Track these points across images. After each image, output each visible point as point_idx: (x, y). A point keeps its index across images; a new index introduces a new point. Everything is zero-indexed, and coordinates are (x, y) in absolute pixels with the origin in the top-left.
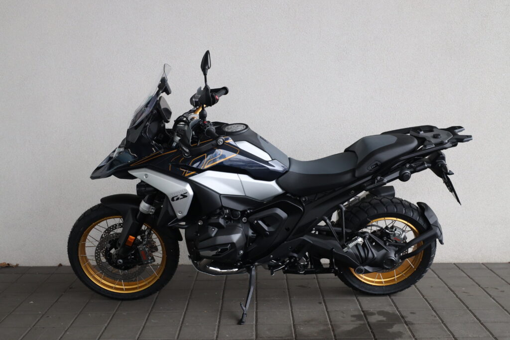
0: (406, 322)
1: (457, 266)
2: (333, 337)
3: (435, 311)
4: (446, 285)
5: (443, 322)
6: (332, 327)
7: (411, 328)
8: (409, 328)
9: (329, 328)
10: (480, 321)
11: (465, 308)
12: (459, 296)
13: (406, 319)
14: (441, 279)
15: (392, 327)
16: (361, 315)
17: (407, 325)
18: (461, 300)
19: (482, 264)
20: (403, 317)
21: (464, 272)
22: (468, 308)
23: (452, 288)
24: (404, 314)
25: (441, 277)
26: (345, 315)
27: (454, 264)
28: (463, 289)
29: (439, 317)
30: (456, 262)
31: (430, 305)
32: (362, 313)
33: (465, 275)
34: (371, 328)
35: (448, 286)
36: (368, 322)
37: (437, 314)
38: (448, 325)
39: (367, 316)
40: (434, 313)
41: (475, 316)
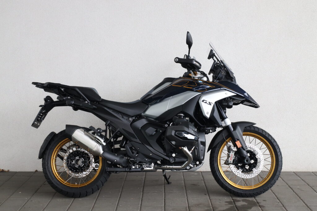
0: (260, 206)
1: (296, 174)
3: (279, 200)
4: (287, 184)
5: (283, 206)
6: (213, 208)
7: (263, 209)
8: (262, 209)
9: (211, 209)
10: (307, 206)
11: (299, 198)
12: (295, 191)
13: (260, 204)
14: (284, 181)
15: (251, 209)
16: (232, 202)
17: (260, 207)
18: (296, 193)
19: (312, 172)
20: (258, 203)
21: (300, 177)
22: (300, 198)
23: (290, 186)
24: (259, 201)
25: (284, 180)
26: (221, 201)
27: (294, 172)
28: (298, 187)
29: (281, 203)
30: (295, 171)
31: (276, 196)
32: (232, 201)
33: (300, 179)
34: (237, 209)
35: (288, 185)
36: (236, 206)
37: (280, 201)
38: (287, 208)
39: (235, 202)
40: (278, 201)
41: (304, 203)
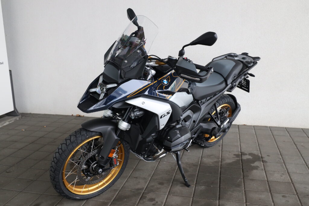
1: (303, 130)
2: (220, 166)
3: (282, 156)
4: (293, 140)
5: (284, 162)
6: (221, 160)
7: (265, 164)
8: (264, 165)
9: (220, 160)
10: (306, 164)
11: (300, 155)
12: (298, 148)
13: (263, 159)
14: (291, 137)
15: (254, 163)
16: (239, 155)
17: (263, 162)
18: (299, 150)
20: (262, 157)
21: (306, 134)
22: (301, 155)
23: (295, 143)
24: (263, 156)
25: (291, 136)
26: (230, 154)
27: (302, 129)
28: (302, 144)
29: (283, 159)
30: (303, 127)
31: (280, 152)
32: (240, 154)
33: (306, 136)
34: (242, 163)
35: (294, 141)
36: (242, 159)
37: (282, 158)
38: (287, 164)
39: (242, 156)
40: (281, 157)
41: (304, 161)
